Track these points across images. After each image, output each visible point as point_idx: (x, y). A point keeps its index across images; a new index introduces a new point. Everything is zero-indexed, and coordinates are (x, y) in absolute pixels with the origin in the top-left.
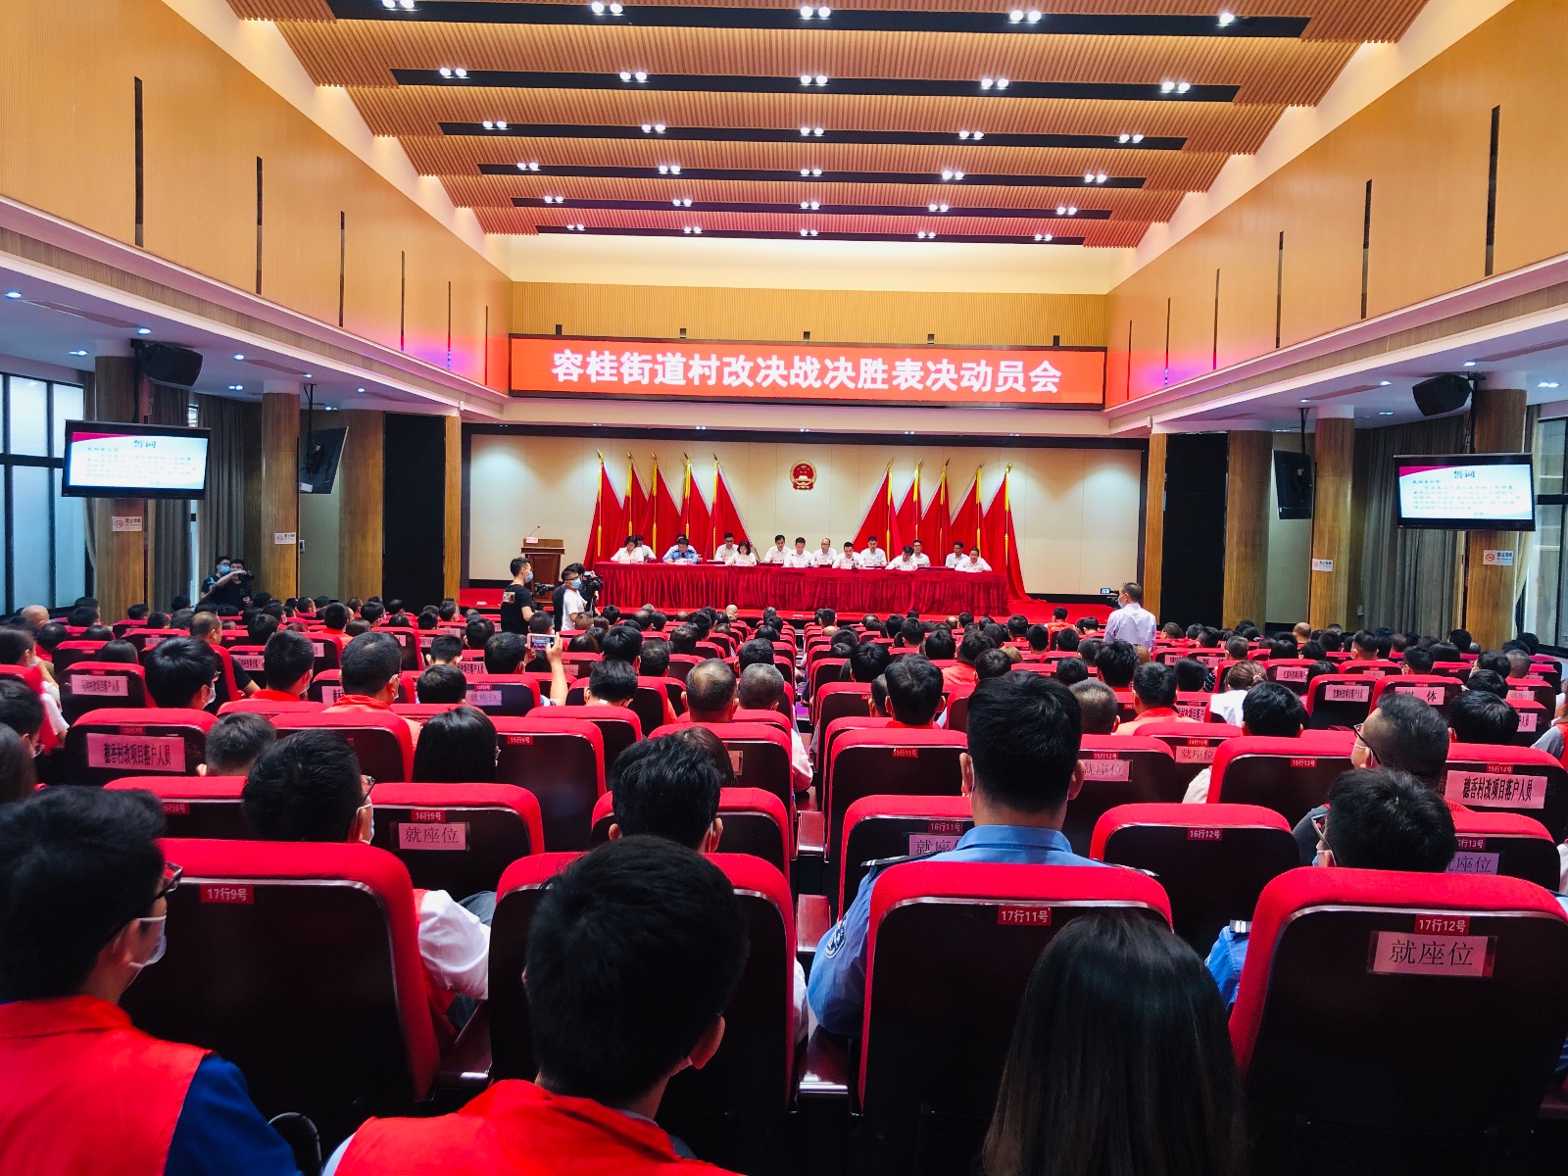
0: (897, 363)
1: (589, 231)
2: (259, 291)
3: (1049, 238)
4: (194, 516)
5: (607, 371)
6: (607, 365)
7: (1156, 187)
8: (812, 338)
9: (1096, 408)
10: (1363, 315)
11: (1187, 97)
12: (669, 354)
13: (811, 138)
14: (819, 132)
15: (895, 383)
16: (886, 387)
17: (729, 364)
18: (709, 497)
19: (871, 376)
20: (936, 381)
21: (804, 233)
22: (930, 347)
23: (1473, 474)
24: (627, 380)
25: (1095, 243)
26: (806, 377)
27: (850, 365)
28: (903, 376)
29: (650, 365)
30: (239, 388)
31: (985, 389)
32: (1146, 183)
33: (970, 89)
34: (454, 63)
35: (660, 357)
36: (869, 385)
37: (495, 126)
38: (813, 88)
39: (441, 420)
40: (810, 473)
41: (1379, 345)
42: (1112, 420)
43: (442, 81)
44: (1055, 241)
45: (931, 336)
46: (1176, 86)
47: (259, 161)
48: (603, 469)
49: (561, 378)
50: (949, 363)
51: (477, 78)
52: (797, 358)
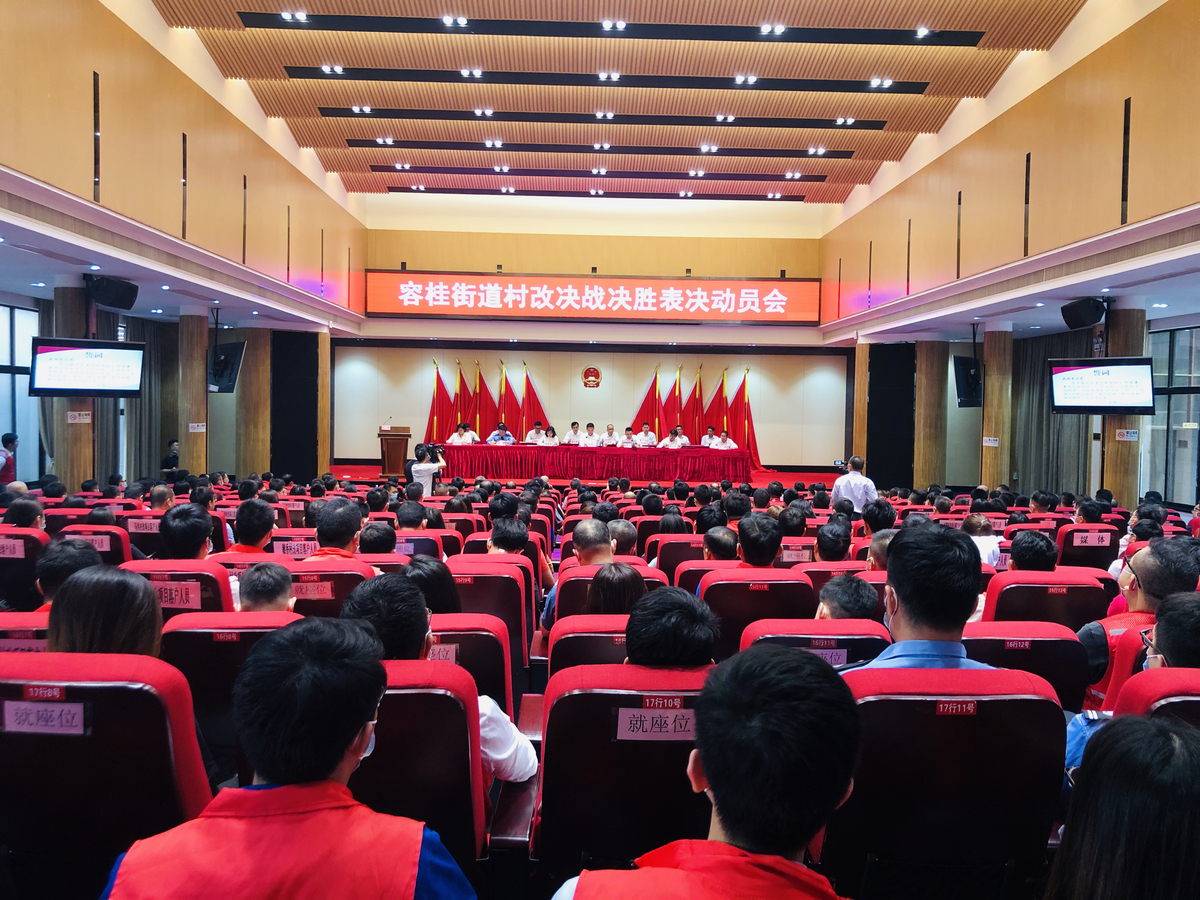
0: (663, 291)
1: (428, 190)
2: (184, 237)
3: (778, 196)
4: (122, 411)
5: (441, 298)
6: (442, 292)
7: (863, 157)
8: (598, 273)
9: (815, 324)
10: (1026, 254)
11: (890, 90)
12: (489, 284)
13: (604, 120)
14: (610, 116)
15: (662, 306)
16: (655, 309)
17: (535, 292)
18: (520, 393)
19: (644, 300)
20: (693, 304)
21: (593, 192)
22: (688, 278)
23: (1108, 373)
24: (457, 304)
25: (812, 201)
26: (594, 302)
27: (627, 292)
28: (668, 301)
29: (475, 293)
30: (160, 311)
31: (730, 311)
32: (855, 155)
33: (727, 83)
34: (333, 61)
35: (482, 287)
36: (642, 308)
37: (361, 110)
38: (608, 83)
39: (315, 336)
40: (597, 374)
41: (1036, 276)
42: (825, 334)
43: (324, 76)
44: (783, 198)
45: (688, 271)
46: (882, 82)
47: (184, 136)
48: (438, 373)
49: (406, 303)
50: (703, 291)
51: (351, 73)
52: (587, 287)
